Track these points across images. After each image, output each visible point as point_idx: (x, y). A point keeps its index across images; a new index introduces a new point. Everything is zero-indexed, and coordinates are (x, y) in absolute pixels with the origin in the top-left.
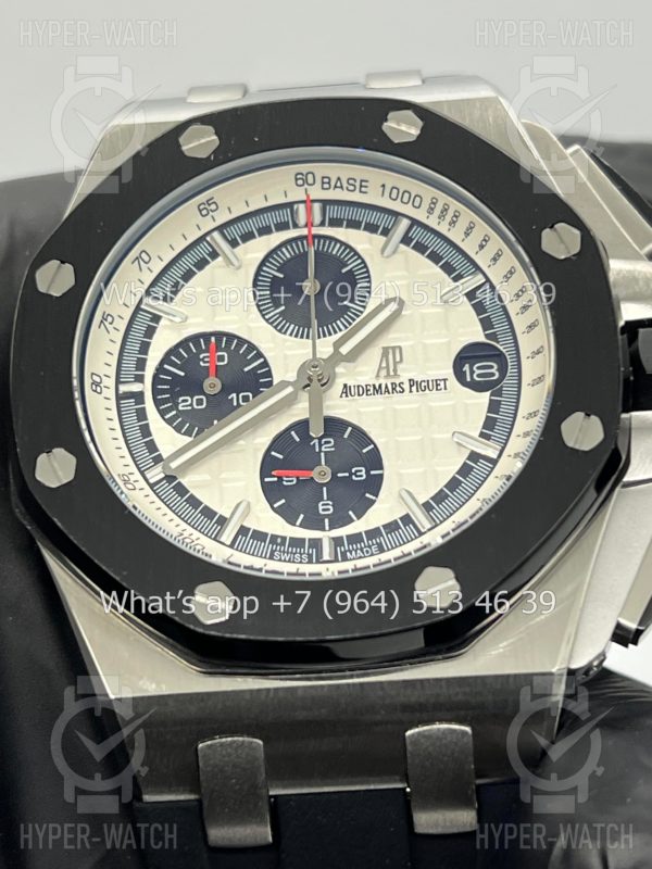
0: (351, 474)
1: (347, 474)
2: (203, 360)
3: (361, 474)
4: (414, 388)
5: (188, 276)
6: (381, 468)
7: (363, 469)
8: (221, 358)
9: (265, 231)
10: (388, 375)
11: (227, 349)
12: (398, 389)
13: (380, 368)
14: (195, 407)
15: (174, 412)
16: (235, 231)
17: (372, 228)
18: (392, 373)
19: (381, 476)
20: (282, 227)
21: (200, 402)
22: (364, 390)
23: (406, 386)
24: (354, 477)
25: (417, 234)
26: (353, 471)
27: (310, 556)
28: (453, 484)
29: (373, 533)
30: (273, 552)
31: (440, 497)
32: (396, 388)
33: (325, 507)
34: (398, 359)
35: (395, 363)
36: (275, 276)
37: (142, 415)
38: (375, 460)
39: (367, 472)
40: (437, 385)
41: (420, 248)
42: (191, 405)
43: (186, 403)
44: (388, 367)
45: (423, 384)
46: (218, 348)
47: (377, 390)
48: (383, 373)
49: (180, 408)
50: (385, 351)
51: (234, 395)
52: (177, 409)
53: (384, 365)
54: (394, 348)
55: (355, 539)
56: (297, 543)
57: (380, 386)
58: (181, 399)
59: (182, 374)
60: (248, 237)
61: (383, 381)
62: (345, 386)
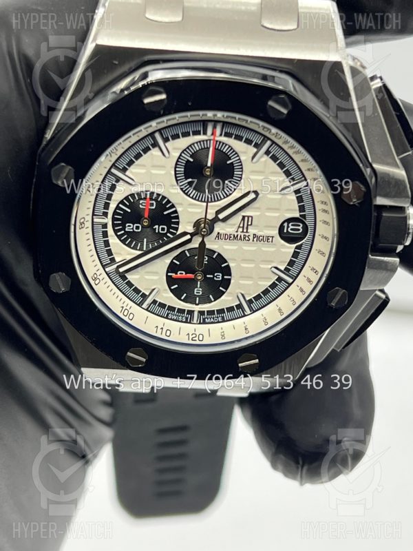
0: (214, 276)
1: (212, 276)
2: (141, 204)
3: (219, 277)
4: (255, 239)
5: (138, 156)
6: (230, 275)
7: (221, 274)
8: (152, 205)
9: (186, 134)
10: (243, 232)
11: (156, 200)
12: (247, 238)
13: (239, 227)
14: (135, 230)
15: (123, 232)
16: (168, 134)
17: (248, 142)
18: (245, 231)
19: (230, 280)
20: (197, 133)
21: (137, 228)
22: (228, 237)
23: (251, 238)
24: (215, 278)
25: (274, 150)
26: (216, 274)
27: (187, 319)
28: (266, 292)
29: (221, 311)
30: (168, 314)
31: (258, 297)
32: (245, 238)
33: (198, 291)
34: (250, 223)
35: (248, 225)
36: (188, 160)
37: (105, 234)
38: (227, 271)
39: (223, 277)
40: (268, 239)
41: (274, 158)
42: (133, 229)
43: (130, 227)
44: (243, 227)
45: (261, 238)
46: (151, 199)
47: (235, 237)
48: (241, 230)
49: (127, 230)
50: (244, 217)
51: (157, 227)
52: (125, 230)
53: (241, 225)
54: (248, 217)
55: (211, 313)
56: (181, 311)
57: (237, 236)
58: (127, 225)
59: (129, 211)
60: (176, 137)
61: (239, 233)
62: (218, 233)
